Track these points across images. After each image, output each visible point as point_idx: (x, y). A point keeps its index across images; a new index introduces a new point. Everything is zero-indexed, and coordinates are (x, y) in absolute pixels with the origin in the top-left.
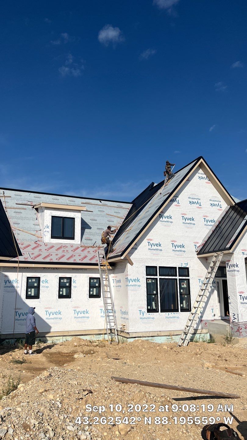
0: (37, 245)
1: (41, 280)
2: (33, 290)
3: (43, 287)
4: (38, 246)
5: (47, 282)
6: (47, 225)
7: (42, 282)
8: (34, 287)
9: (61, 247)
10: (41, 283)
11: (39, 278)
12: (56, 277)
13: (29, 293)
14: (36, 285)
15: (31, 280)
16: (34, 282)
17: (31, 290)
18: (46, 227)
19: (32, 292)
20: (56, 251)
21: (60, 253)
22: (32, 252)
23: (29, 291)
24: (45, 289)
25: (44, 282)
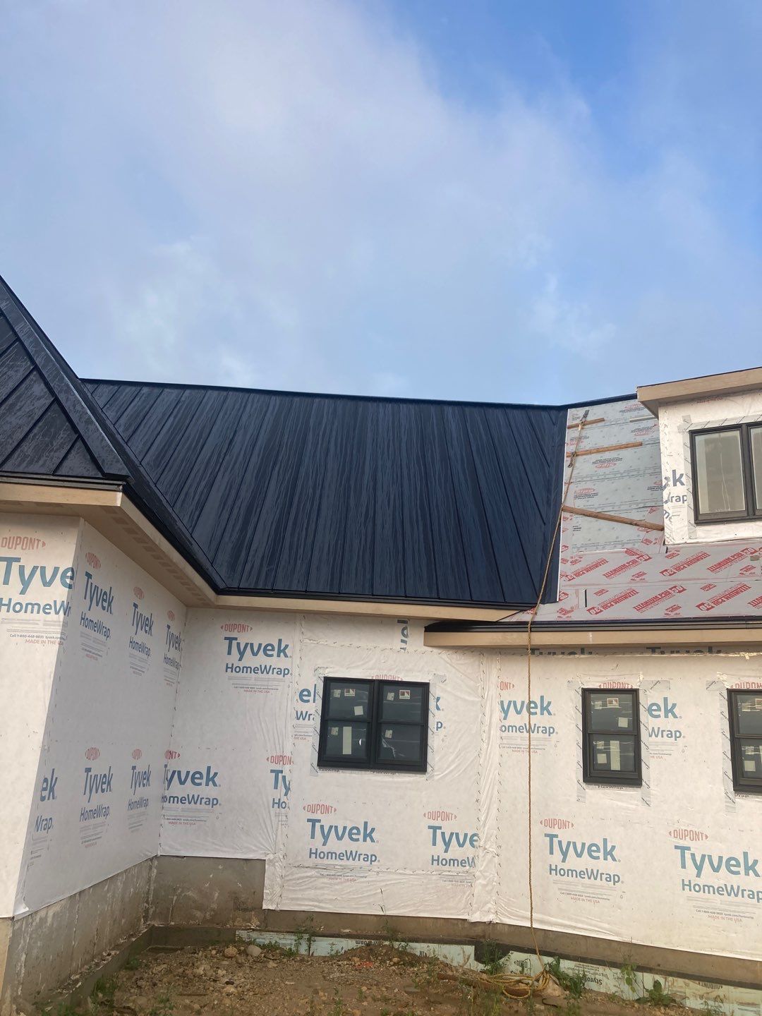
0: (634, 557)
1: (645, 701)
2: (615, 746)
3: (654, 733)
4: (634, 562)
5: (670, 711)
6: (674, 472)
7: (650, 710)
8: (619, 734)
9: (739, 555)
10: (644, 716)
11: (634, 692)
12: (713, 687)
13: (601, 759)
14: (623, 723)
15: (604, 704)
16: (617, 713)
17: (607, 744)
18: (671, 483)
19: (612, 753)
20: (712, 575)
21: (727, 579)
22: (601, 587)
23: (601, 752)
24: (664, 743)
25: (659, 709)
